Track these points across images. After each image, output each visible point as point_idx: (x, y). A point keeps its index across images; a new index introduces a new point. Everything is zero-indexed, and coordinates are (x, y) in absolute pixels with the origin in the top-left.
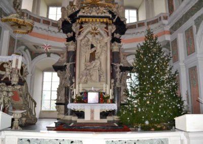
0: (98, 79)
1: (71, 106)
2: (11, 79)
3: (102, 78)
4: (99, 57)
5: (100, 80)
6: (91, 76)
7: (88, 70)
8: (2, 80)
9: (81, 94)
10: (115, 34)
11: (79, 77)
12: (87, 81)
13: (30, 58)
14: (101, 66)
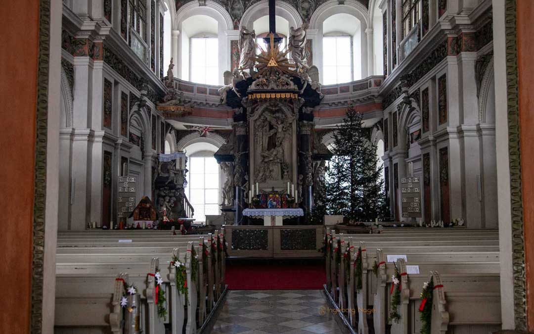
0: (280, 175)
1: (247, 212)
2: (176, 182)
3: (286, 173)
4: (281, 143)
5: (282, 177)
6: (270, 171)
7: (266, 162)
8: (166, 183)
9: (258, 196)
10: (304, 108)
11: (254, 174)
12: (265, 179)
13: (176, 141)
14: (283, 156)
